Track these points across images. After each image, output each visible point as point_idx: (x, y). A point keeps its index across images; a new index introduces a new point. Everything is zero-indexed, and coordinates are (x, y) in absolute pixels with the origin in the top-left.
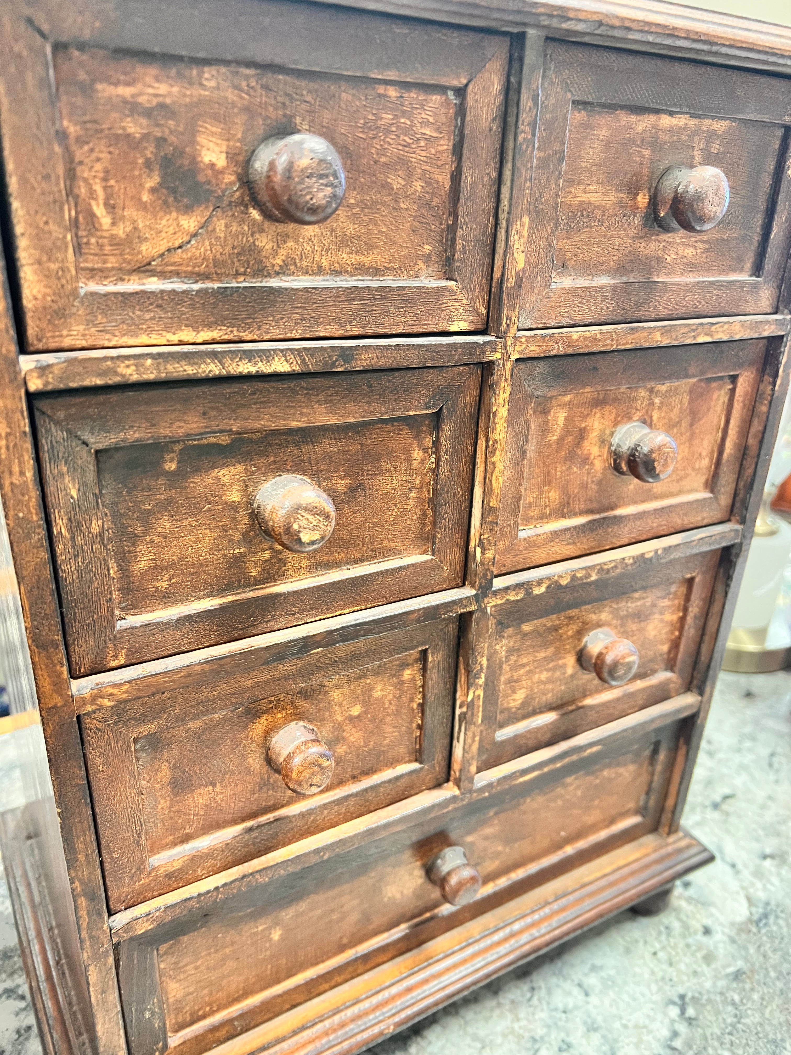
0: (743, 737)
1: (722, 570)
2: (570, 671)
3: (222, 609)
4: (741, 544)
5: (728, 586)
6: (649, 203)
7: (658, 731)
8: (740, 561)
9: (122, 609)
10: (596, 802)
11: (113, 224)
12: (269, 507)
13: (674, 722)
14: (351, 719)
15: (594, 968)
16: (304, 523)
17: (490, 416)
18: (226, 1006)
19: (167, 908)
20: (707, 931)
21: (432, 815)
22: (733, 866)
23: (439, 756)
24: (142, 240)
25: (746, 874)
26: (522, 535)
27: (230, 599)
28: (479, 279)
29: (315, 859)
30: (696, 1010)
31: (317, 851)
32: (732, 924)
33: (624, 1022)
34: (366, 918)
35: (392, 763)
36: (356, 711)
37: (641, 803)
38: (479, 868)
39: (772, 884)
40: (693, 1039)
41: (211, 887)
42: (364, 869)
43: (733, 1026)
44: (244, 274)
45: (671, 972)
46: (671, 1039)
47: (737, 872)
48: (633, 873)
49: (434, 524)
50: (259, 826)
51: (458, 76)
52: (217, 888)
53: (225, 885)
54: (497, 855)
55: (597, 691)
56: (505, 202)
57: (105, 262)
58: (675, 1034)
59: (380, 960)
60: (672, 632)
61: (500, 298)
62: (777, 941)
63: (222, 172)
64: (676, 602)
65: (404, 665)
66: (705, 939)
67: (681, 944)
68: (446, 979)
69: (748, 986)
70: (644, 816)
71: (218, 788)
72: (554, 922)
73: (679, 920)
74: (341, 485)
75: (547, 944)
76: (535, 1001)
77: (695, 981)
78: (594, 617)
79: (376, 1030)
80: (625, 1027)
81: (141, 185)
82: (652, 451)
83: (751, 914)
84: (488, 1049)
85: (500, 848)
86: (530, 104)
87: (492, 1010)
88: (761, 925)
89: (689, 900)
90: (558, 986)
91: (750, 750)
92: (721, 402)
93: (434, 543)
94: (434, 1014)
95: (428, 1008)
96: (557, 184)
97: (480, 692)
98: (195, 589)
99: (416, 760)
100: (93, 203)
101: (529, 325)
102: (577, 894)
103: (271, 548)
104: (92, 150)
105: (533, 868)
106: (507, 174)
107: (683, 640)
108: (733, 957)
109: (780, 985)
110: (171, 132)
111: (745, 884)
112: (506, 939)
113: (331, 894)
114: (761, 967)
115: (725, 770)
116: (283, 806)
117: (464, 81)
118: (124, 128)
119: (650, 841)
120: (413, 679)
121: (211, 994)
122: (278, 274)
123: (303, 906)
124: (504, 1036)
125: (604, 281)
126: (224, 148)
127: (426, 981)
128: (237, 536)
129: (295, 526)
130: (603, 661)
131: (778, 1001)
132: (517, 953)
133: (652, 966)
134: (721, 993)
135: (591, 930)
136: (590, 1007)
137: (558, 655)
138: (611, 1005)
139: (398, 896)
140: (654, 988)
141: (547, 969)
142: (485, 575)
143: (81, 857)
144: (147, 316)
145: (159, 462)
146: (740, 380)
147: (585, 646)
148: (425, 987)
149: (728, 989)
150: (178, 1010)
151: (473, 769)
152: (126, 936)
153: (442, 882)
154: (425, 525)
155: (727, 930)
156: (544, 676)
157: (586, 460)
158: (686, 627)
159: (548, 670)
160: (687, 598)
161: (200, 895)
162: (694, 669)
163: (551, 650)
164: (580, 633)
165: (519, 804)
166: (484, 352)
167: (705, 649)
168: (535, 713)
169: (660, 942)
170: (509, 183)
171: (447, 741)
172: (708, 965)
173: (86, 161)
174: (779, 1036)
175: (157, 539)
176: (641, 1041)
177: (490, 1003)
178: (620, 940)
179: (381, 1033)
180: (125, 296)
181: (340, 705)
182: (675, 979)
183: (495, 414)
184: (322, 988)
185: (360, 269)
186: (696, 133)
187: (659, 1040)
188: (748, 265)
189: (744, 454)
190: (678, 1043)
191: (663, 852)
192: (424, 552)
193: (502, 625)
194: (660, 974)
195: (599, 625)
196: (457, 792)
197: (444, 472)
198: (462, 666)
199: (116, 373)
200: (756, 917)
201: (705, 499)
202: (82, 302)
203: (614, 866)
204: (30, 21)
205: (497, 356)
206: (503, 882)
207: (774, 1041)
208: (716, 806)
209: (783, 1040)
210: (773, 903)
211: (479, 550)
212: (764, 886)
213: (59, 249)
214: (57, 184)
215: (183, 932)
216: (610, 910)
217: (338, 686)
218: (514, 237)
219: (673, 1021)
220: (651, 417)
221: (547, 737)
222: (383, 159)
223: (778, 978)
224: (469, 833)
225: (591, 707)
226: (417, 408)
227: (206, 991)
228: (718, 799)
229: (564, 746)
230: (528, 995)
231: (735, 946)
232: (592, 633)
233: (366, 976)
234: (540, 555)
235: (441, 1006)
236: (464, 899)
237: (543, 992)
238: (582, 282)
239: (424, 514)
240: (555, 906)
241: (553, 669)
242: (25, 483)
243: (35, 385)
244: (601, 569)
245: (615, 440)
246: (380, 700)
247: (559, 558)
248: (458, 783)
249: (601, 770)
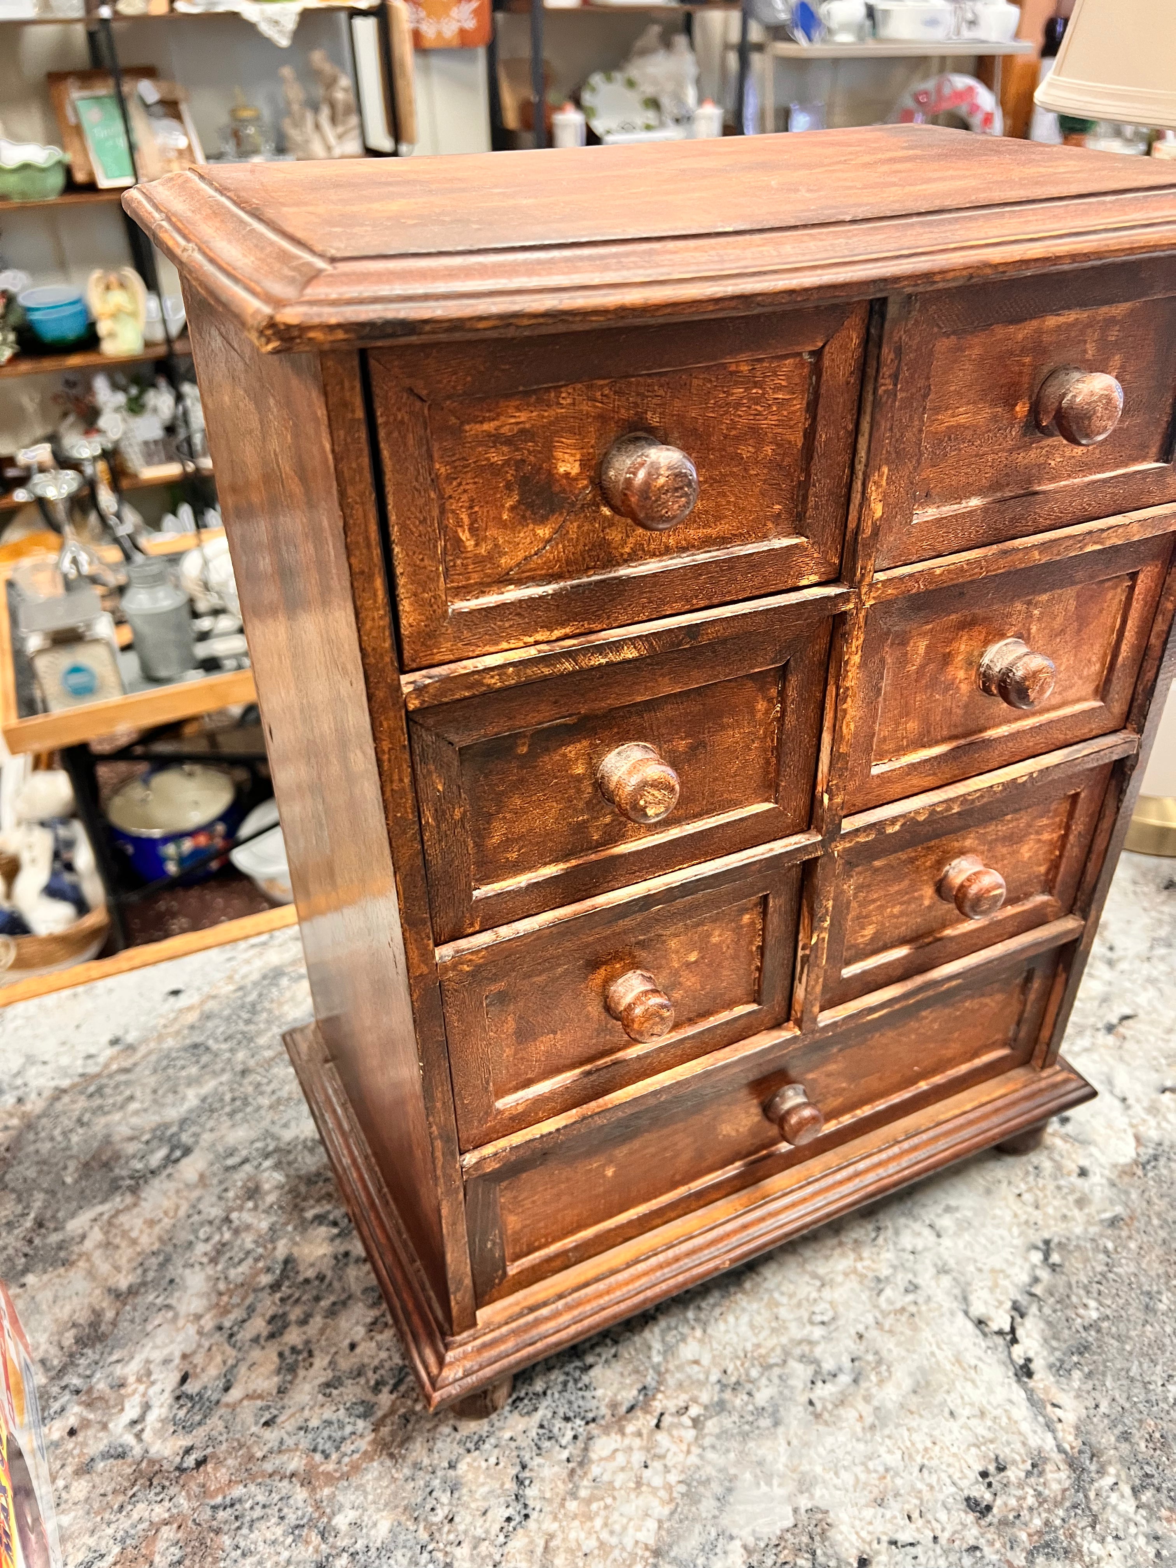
0: (1155, 942)
1: (1114, 782)
2: (927, 903)
3: (567, 874)
4: (1137, 755)
5: (1120, 801)
6: (1030, 411)
7: (1031, 959)
8: (1135, 773)
9: (477, 880)
10: (956, 1035)
11: (477, 545)
12: (615, 779)
13: (1050, 950)
14: (688, 965)
15: (948, 1209)
16: (650, 798)
17: (841, 664)
18: (560, 1239)
19: (512, 1148)
20: (1083, 1173)
21: (772, 1056)
22: (1124, 1100)
23: (779, 997)
24: (502, 554)
25: (1138, 1109)
26: (875, 771)
27: (574, 863)
28: (832, 530)
29: (652, 1102)
30: (1062, 1256)
31: (655, 1093)
32: (1115, 1166)
33: (979, 1265)
34: (700, 1155)
35: (730, 1005)
36: (693, 957)
37: (1010, 1034)
38: (820, 1105)
39: (1168, 1121)
40: (1055, 1286)
41: (553, 1129)
42: (698, 1109)
43: (1103, 1275)
44: (594, 567)
45: (1037, 1215)
46: (1031, 1286)
47: (1128, 1108)
48: (997, 1111)
49: (778, 772)
50: (598, 1070)
51: (814, 341)
52: (558, 1130)
53: (566, 1127)
54: (840, 1092)
55: (959, 921)
56: (862, 454)
57: (469, 579)
58: (1036, 1280)
59: (714, 1197)
60: (1051, 852)
61: (855, 551)
62: (1165, 1186)
63: (575, 479)
64: (1057, 819)
65: (743, 910)
66: (1079, 1182)
67: (1051, 1186)
68: (784, 1218)
69: (1124, 1234)
70: (1013, 1048)
71: (558, 1036)
72: (904, 1162)
73: (1052, 1159)
74: (682, 745)
75: (895, 1184)
76: (880, 1240)
77: (1064, 1226)
78: (956, 844)
79: (711, 1265)
80: (980, 1270)
81: (503, 506)
82: (1025, 678)
83: (1138, 1155)
84: (828, 1287)
85: (844, 1085)
86: (892, 356)
87: (833, 1249)
88: (1149, 1167)
89: (1066, 1138)
90: (906, 1226)
91: (1162, 959)
92: (1117, 601)
93: (777, 791)
94: (770, 1252)
95: (765, 1245)
96: (921, 420)
97: (825, 935)
98: (541, 855)
99: (754, 1001)
100: (459, 530)
101: (885, 565)
102: (931, 1134)
103: (612, 812)
104: (460, 484)
105: (881, 1105)
106: (865, 426)
107: (1064, 860)
108: (1112, 1202)
109: (1163, 1234)
110: (530, 452)
111: (1134, 1121)
112: (849, 1179)
113: (665, 1131)
114: (1143, 1214)
115: (1128, 985)
116: (619, 1050)
117: (820, 344)
118: (488, 459)
119: (1019, 1075)
120: (752, 923)
121: (546, 1227)
122: (626, 561)
123: (636, 1144)
124: (846, 1275)
125: (975, 502)
126: (578, 457)
127: (762, 1219)
128: (581, 805)
129: (642, 803)
130: (965, 895)
131: (1159, 1251)
132: (862, 1193)
133: (1015, 1208)
134: (1093, 1240)
135: (948, 1169)
136: (942, 1249)
137: (913, 887)
138: (965, 1248)
139: (734, 1134)
140: (1016, 1231)
141: (895, 1209)
142: (832, 821)
143: (439, 1105)
144: (507, 625)
145: (512, 748)
146: (1141, 577)
147: (946, 876)
148: (762, 1225)
149: (1101, 1236)
150: (516, 1241)
151: (816, 1009)
152: (475, 1174)
153: (782, 1120)
154: (768, 773)
155: (1107, 1172)
156: (896, 910)
157: (950, 686)
158: (1069, 846)
159: (901, 904)
160: (1071, 815)
161: (542, 1136)
162: (1078, 889)
163: (906, 882)
164: (940, 863)
165: (866, 1040)
166: (836, 605)
167: (1091, 867)
168: (885, 948)
169: (1027, 1183)
170: (866, 436)
171: (787, 983)
172: (1081, 1209)
173: (455, 495)
174: (1155, 1288)
175: (508, 816)
176: (996, 1285)
177: (832, 1242)
178: (981, 1181)
179: (716, 1269)
180: (488, 610)
181: (677, 952)
182: (1040, 1222)
183: (847, 663)
184: (654, 1223)
185: (706, 543)
186: (1089, 325)
187: (1016, 1286)
188: (1154, 450)
189: (1145, 654)
190: (1038, 1290)
191: (1035, 1087)
192: (767, 800)
193: (850, 865)
194: (1023, 1218)
195: (962, 853)
196: (799, 1033)
197: (790, 721)
198: (805, 909)
199: (483, 685)
200: (1143, 1159)
201: (1093, 709)
202: (450, 623)
203: (975, 1103)
204: (411, 391)
205: (851, 606)
206: (847, 1120)
207: (1148, 1293)
208: (1110, 1028)
209: (1159, 1292)
210: (1167, 1143)
211: (826, 797)
212: (1159, 1124)
213: (432, 580)
214: (432, 524)
215: (523, 1170)
216: (968, 1150)
217: (676, 935)
218: (871, 487)
219: (1034, 1267)
220: (1029, 630)
221: (899, 972)
222: (733, 433)
223: (1162, 1227)
224: (810, 1070)
225: (952, 939)
226: (762, 664)
227: (542, 1224)
228: (1114, 1020)
229: (919, 980)
230: (873, 1235)
231: (1114, 1190)
232: (954, 863)
233: (700, 1212)
234: (897, 789)
235: (779, 1244)
236: (804, 1139)
237: (890, 1232)
238: (948, 510)
239: (768, 762)
240: (906, 1145)
241: (908, 902)
242: (403, 789)
243: (413, 704)
244: (963, 799)
245: (986, 660)
246: (717, 945)
247: (916, 790)
248: (799, 1023)
249: (963, 1001)
